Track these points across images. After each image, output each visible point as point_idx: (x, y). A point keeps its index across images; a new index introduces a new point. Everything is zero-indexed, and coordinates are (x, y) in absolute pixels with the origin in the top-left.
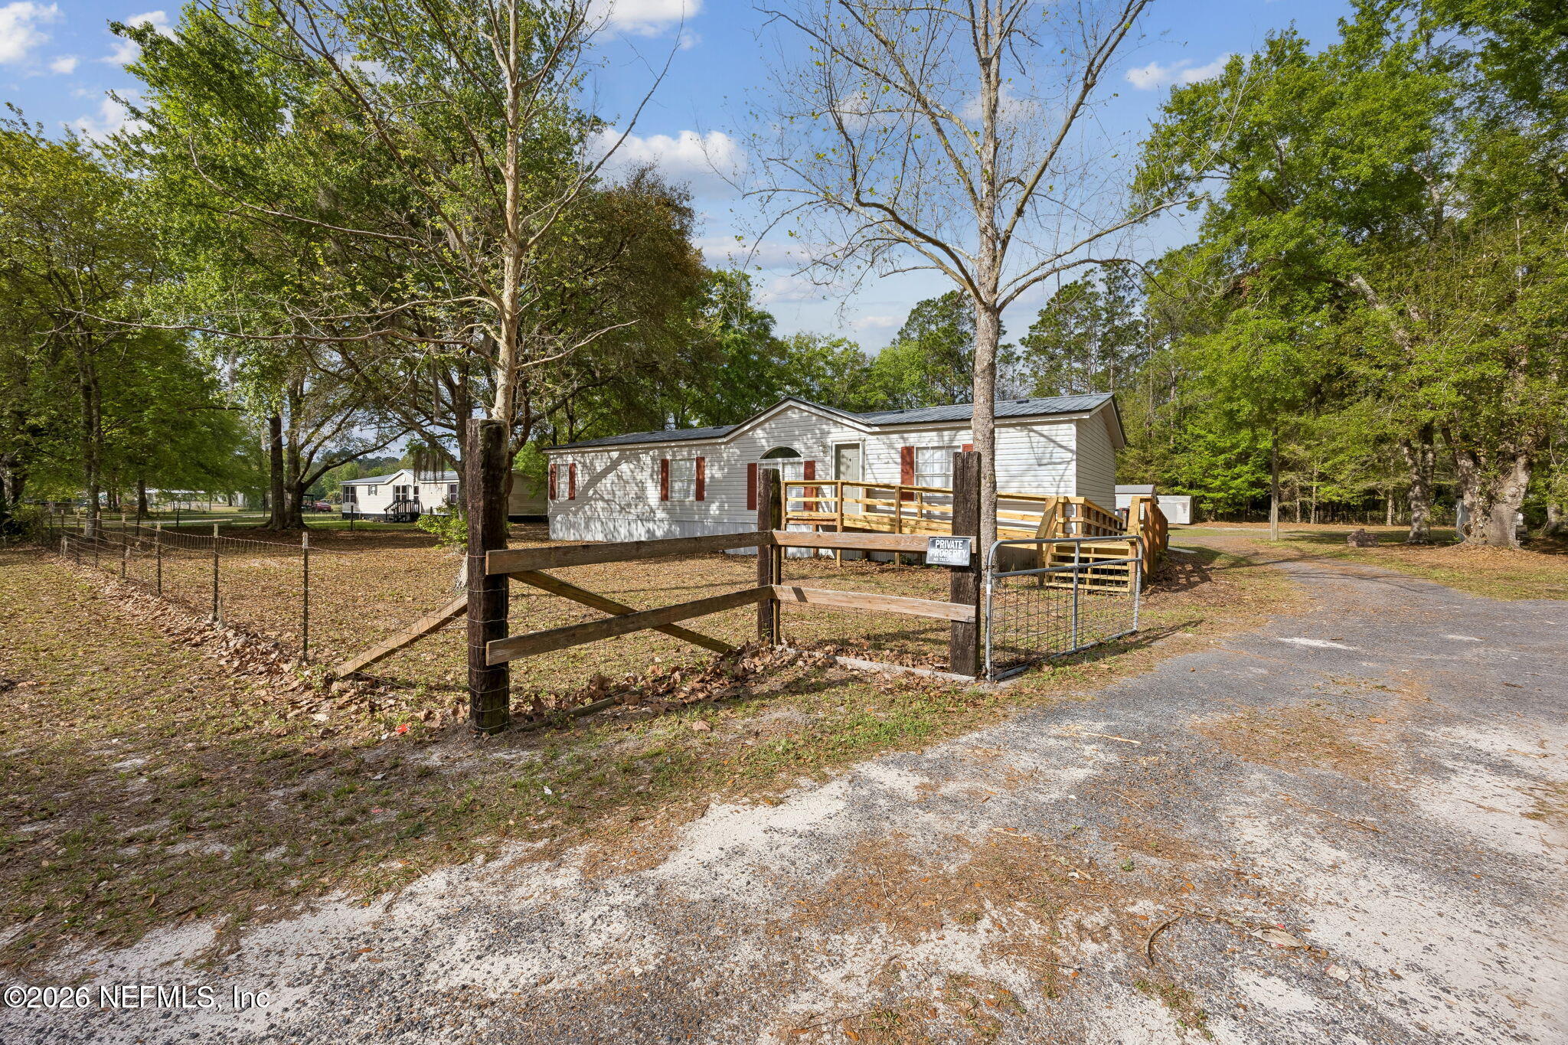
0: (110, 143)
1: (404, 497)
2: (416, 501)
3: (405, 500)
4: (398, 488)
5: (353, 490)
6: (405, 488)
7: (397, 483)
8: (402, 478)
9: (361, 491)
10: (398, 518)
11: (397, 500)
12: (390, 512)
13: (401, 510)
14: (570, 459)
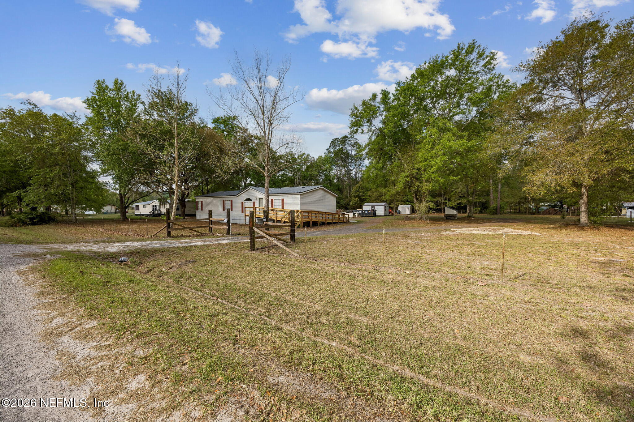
0: (72, 115)
1: (155, 209)
2: (159, 210)
3: (156, 210)
4: (153, 206)
5: (138, 206)
6: (156, 206)
7: (153, 204)
8: (155, 202)
9: (141, 207)
10: (154, 215)
11: (153, 210)
12: (151, 213)
13: (155, 213)
14: (201, 200)
